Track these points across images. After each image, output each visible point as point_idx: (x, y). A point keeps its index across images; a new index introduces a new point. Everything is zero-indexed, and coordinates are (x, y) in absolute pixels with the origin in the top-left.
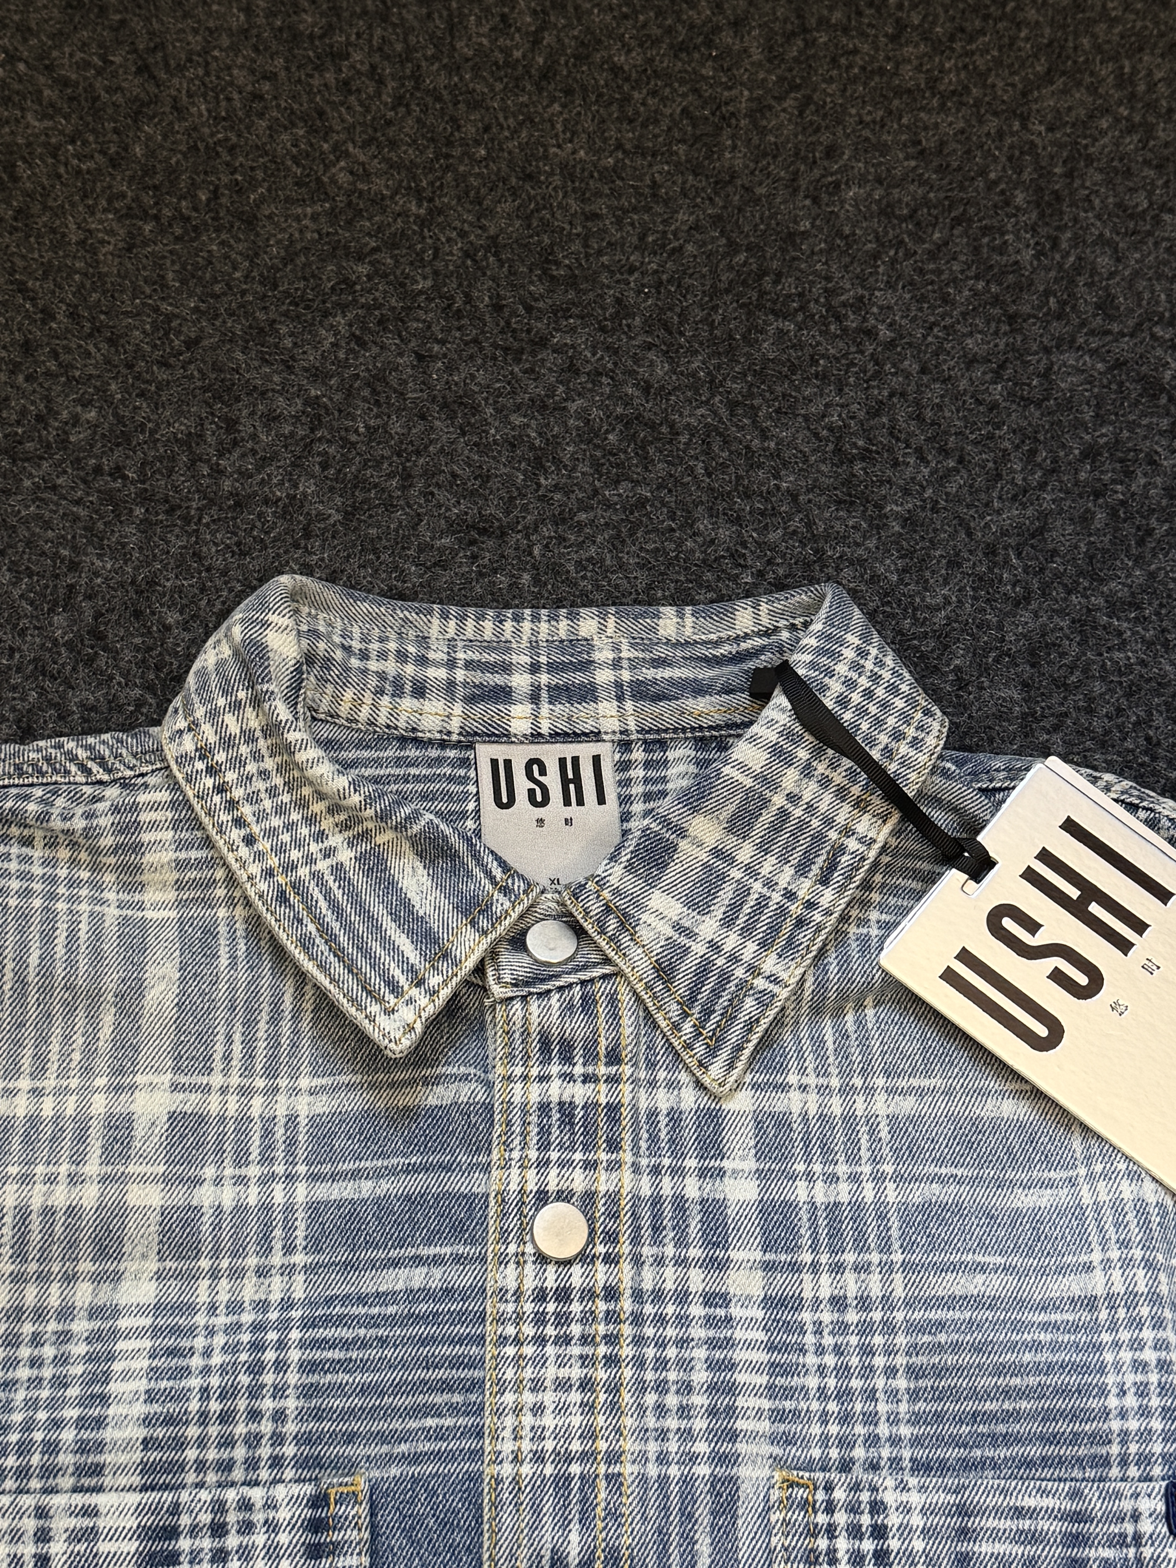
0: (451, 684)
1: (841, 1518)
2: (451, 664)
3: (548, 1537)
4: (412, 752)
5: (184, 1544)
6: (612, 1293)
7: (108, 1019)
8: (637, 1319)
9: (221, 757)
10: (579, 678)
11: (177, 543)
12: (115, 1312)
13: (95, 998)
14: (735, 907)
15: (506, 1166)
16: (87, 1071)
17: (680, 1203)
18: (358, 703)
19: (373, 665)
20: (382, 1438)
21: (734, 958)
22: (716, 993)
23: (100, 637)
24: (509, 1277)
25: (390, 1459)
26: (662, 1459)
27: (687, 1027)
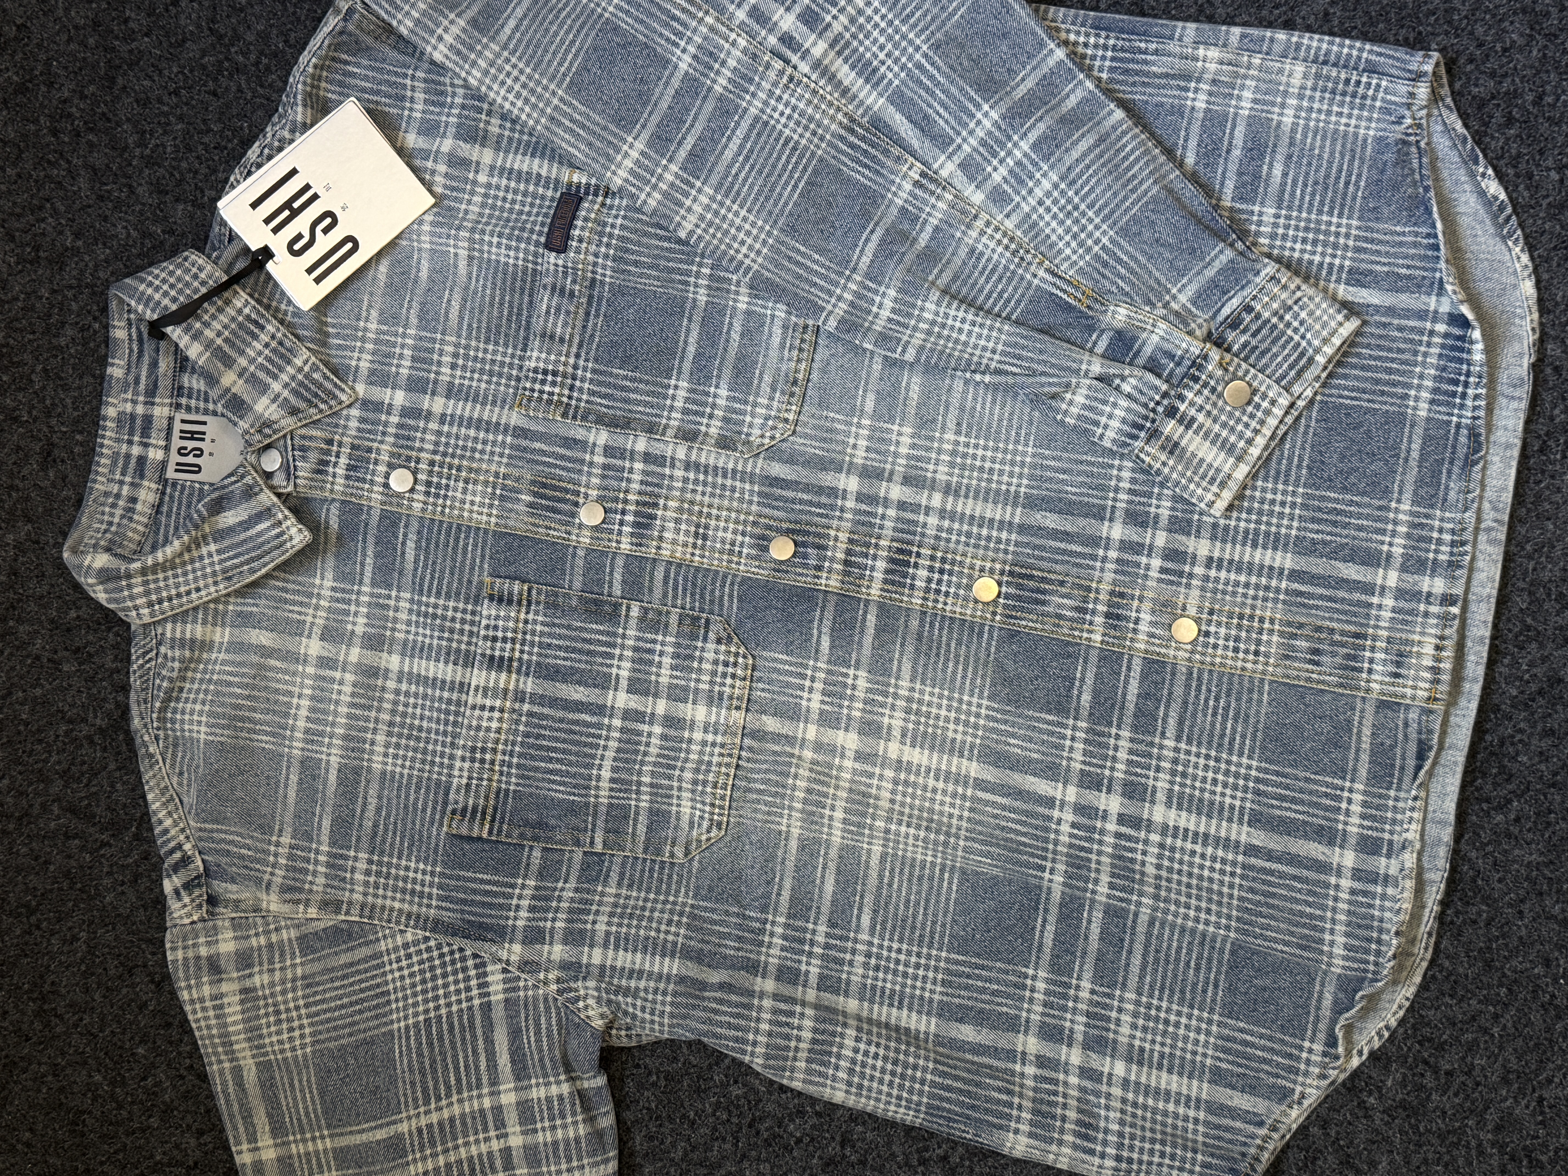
0: (132, 484)
1: (537, 387)
2: (121, 483)
3: (522, 508)
4: (165, 509)
5: (497, 653)
6: (432, 463)
7: (273, 662)
8: (445, 454)
9: (154, 597)
10: (139, 422)
11: (32, 607)
12: (401, 672)
13: (262, 667)
14: (268, 372)
15: (370, 499)
16: (294, 674)
17: (400, 426)
18: (135, 531)
19: (116, 520)
20: (472, 569)
21: (293, 378)
22: (308, 389)
23: (78, 650)
24: (417, 506)
25: (481, 567)
26: (501, 455)
27: (322, 406)
